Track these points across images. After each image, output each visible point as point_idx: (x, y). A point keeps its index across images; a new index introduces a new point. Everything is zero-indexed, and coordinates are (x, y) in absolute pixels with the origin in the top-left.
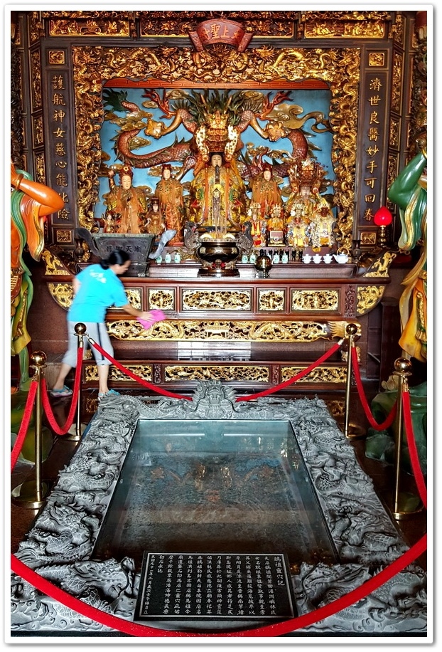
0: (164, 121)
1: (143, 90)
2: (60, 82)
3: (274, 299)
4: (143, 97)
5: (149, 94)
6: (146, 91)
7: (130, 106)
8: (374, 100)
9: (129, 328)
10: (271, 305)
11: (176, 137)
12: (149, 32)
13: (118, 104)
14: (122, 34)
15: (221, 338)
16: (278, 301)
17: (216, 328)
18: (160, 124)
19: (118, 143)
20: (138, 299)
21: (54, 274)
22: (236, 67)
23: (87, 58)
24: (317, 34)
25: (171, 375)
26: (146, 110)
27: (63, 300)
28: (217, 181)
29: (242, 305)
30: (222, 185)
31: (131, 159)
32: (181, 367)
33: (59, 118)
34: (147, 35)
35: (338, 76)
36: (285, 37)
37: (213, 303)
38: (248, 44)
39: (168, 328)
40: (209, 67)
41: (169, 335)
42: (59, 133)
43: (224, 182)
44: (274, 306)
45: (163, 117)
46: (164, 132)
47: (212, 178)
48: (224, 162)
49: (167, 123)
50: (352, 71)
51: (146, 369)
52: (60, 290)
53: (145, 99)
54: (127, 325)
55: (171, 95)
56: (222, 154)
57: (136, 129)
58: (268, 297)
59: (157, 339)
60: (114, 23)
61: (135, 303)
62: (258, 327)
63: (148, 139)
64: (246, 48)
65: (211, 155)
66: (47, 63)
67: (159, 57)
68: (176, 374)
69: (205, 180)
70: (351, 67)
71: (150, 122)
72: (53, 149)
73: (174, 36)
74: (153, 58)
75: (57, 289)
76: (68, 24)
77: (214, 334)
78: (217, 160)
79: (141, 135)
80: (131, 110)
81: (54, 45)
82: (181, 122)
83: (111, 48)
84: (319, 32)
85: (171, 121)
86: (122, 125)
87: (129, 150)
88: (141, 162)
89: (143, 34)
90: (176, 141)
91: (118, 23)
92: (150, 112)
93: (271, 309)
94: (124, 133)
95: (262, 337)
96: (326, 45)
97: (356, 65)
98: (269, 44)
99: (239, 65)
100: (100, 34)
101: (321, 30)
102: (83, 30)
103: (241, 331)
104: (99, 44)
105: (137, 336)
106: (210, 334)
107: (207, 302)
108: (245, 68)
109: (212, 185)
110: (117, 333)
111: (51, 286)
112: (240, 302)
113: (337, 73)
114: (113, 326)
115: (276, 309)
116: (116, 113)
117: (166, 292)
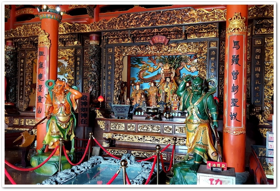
0: (154, 67)
1: (148, 57)
2: (111, 57)
3: (169, 129)
4: (148, 59)
5: (150, 58)
6: (149, 57)
7: (143, 62)
8: (213, 59)
9: (121, 136)
10: (168, 131)
11: (158, 72)
12: (138, 41)
13: (140, 62)
14: (129, 42)
15: (150, 142)
16: (171, 130)
17: (149, 138)
18: (153, 68)
19: (139, 75)
20: (124, 127)
21: (99, 117)
22: (164, 50)
23: (118, 50)
24: (192, 38)
25: (133, 154)
26: (149, 64)
27: (101, 126)
28: (167, 87)
29: (158, 130)
30: (168, 88)
31: (143, 80)
32: (136, 152)
33: (110, 68)
34: (137, 42)
35: (200, 51)
36: (181, 39)
37: (148, 129)
38: (168, 42)
39: (133, 137)
40: (156, 50)
41: (133, 140)
42: (109, 73)
43: (169, 87)
44: (169, 131)
45: (154, 66)
46: (154, 71)
47: (165, 86)
48: (171, 81)
49: (155, 67)
50: (205, 49)
51: (125, 152)
52: (101, 123)
53: (148, 60)
54: (120, 135)
55: (157, 58)
56: (170, 78)
57: (145, 70)
58: (167, 128)
59: (129, 141)
60: (127, 39)
61: (123, 128)
62: (163, 139)
63: (149, 73)
64: (168, 43)
65: (166, 78)
66: (107, 52)
67: (140, 48)
68: (135, 154)
69: (163, 87)
70: (204, 48)
71: (150, 67)
72: (107, 78)
73: (145, 41)
74: (138, 49)
75: (100, 123)
76: (114, 40)
77: (148, 140)
78: (168, 80)
79: (147, 72)
80: (144, 64)
81: (109, 47)
82: (160, 67)
83: (126, 46)
84: (192, 37)
85: (157, 67)
86: (141, 68)
87: (143, 77)
88: (146, 81)
89: (136, 41)
90: (158, 74)
91: (128, 39)
92: (150, 64)
93: (168, 132)
94: (141, 71)
95: (164, 143)
96: (195, 41)
97: (206, 47)
98: (175, 42)
99: (165, 49)
100: (123, 42)
101: (193, 36)
102: (118, 41)
103: (157, 140)
104: (122, 45)
105: (123, 139)
106: (146, 140)
107: (146, 129)
108: (167, 50)
109: (165, 88)
110: (116, 138)
111: (98, 122)
112: (157, 129)
113: (199, 50)
114: (116, 136)
115: (169, 133)
116: (139, 65)
117: (133, 125)
